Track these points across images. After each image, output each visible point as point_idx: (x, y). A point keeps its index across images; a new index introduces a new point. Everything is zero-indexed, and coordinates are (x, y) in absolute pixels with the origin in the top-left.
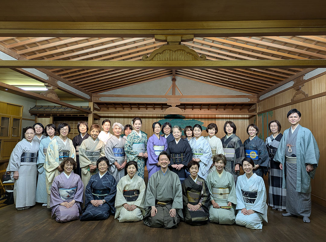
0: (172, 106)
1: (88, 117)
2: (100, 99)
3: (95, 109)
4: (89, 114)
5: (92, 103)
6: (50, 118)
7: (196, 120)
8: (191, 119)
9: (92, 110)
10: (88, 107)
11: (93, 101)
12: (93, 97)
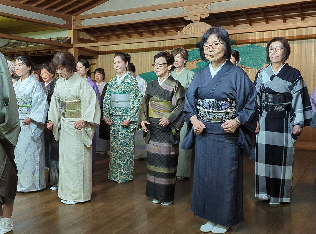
0: (193, 22)
2: (83, 23)
3: (80, 40)
4: (69, 50)
5: (72, 30)
7: (257, 44)
8: (248, 45)
9: (72, 42)
10: (67, 37)
11: (73, 27)
12: (72, 21)
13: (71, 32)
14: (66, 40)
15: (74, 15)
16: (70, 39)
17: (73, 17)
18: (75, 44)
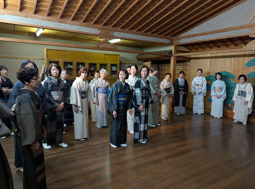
1: (170, 60)
2: (180, 41)
3: (178, 51)
4: (171, 57)
5: (174, 46)
6: (149, 62)
9: (173, 53)
10: (170, 50)
11: (175, 44)
12: (174, 40)
13: (173, 47)
14: (170, 52)
15: (175, 36)
16: (172, 51)
17: (175, 38)
18: (175, 54)
